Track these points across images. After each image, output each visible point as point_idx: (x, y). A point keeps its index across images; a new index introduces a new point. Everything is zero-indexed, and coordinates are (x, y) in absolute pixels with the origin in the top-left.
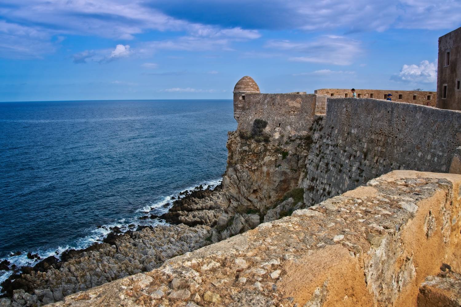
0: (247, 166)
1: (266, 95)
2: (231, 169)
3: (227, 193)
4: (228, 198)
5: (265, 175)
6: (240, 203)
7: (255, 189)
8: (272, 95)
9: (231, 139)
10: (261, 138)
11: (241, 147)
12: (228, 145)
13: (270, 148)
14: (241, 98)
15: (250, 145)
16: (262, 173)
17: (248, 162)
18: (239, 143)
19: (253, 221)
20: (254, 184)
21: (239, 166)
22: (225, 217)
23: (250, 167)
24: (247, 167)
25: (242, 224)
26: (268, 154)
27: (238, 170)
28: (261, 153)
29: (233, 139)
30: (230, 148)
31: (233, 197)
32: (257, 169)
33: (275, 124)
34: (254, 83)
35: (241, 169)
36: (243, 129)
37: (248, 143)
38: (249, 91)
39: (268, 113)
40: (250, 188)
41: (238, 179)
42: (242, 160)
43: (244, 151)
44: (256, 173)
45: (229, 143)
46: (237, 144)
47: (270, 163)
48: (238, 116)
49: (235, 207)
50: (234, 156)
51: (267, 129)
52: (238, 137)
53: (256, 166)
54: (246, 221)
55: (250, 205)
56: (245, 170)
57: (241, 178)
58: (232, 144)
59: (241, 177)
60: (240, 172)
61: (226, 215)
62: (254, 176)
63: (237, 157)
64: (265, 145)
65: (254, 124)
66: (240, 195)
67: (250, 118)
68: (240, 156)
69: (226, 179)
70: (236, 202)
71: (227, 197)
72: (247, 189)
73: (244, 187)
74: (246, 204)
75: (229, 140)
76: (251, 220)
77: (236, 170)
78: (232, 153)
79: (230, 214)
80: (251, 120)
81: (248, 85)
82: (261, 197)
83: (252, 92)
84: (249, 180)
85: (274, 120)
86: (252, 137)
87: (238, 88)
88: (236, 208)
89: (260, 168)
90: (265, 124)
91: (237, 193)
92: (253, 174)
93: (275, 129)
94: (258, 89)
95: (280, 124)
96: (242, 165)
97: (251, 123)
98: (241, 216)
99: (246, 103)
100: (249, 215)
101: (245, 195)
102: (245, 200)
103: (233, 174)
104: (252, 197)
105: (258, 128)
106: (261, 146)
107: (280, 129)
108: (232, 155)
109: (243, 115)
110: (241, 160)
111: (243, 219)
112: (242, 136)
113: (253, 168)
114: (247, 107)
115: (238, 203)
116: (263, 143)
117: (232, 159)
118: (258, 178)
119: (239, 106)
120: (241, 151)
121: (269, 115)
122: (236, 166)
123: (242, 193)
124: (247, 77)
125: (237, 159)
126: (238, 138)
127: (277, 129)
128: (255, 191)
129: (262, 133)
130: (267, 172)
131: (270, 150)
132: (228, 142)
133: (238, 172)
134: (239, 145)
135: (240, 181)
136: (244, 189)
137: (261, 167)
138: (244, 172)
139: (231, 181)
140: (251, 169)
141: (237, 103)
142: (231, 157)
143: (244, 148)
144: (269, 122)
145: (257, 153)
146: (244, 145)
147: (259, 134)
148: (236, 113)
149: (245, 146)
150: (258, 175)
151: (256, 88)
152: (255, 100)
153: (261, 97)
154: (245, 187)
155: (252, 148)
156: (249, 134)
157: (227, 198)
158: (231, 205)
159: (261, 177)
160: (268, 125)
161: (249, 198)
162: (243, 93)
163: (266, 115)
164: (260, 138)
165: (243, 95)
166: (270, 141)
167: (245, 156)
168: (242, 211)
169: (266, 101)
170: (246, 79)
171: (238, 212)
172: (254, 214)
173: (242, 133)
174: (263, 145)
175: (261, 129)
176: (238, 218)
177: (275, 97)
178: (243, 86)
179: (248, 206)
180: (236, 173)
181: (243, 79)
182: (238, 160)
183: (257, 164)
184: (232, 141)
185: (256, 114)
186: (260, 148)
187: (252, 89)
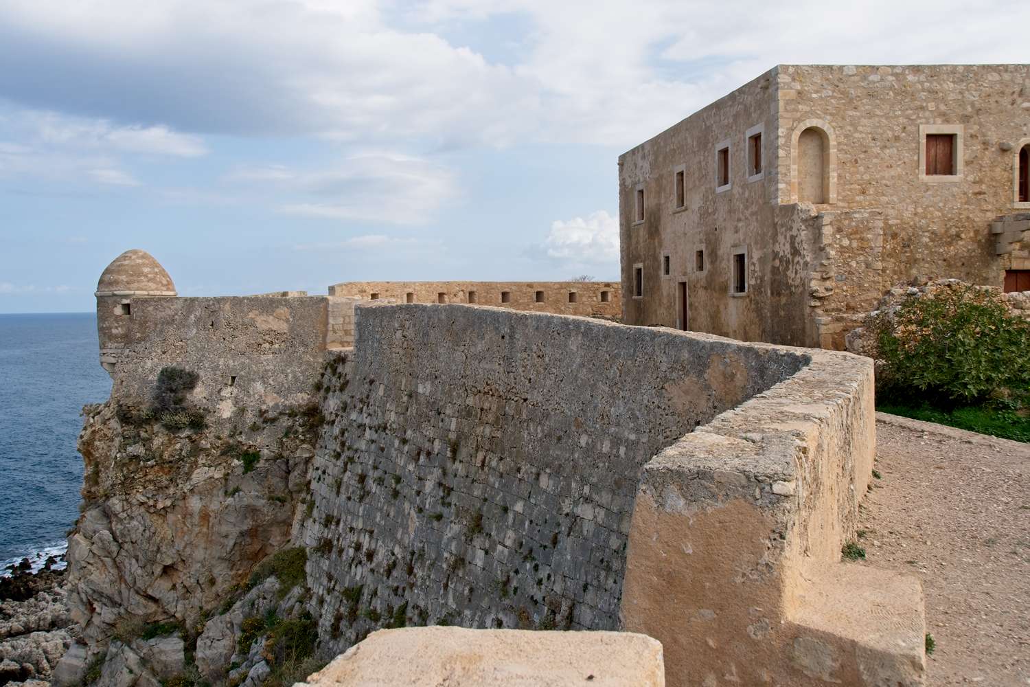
0: (143, 499)
1: (193, 300)
2: (92, 513)
3: (82, 585)
4: (85, 600)
5: (196, 520)
6: (122, 610)
7: (169, 562)
8: (207, 300)
9: (92, 425)
10: (182, 418)
11: (123, 447)
12: (84, 443)
13: (209, 446)
14: (118, 311)
15: (148, 439)
16: (187, 515)
17: (145, 488)
18: (117, 436)
19: (163, 658)
20: (163, 549)
21: (116, 504)
22: (76, 657)
23: (151, 503)
24: (142, 504)
25: (131, 671)
26: (204, 461)
27: (116, 515)
28: (182, 460)
29: (98, 427)
30: (91, 453)
31: (101, 594)
32: (173, 506)
33: (220, 379)
34: (156, 270)
35: (123, 511)
36: (128, 396)
37: (143, 434)
38: (142, 290)
39: (198, 350)
40: (153, 562)
41: (115, 539)
42: (127, 485)
43: (131, 460)
44: (171, 517)
45: (85, 438)
46: (112, 440)
47: (208, 486)
48: (113, 360)
49: (108, 624)
50: (102, 475)
51: (198, 394)
52: (112, 421)
53: (168, 497)
54: (144, 661)
55: (155, 613)
56: (136, 511)
57: (123, 535)
58: (94, 440)
59: (126, 532)
60: (121, 521)
61: (81, 652)
62: (165, 526)
63: (110, 476)
64: (194, 437)
65: (160, 380)
66: (123, 585)
67: (149, 364)
68: (120, 474)
69: (78, 543)
70: (110, 610)
71: (83, 596)
72: (143, 567)
73: (134, 561)
74: (141, 609)
75: (85, 429)
76: (157, 656)
77: (108, 515)
78: (97, 465)
79: (94, 648)
80: (152, 370)
81: (140, 274)
82: (187, 584)
83: (151, 293)
84: (149, 539)
85: (217, 367)
86: (155, 416)
87: (111, 284)
88: (113, 625)
89: (181, 503)
90: (190, 381)
91: (112, 582)
92: (160, 521)
93: (220, 391)
94: (169, 286)
95: (233, 378)
96: (127, 500)
97: (150, 378)
98: (126, 648)
99: (135, 324)
100: (152, 641)
101: (140, 584)
102: (138, 598)
103: (100, 527)
104: (161, 588)
105: (172, 391)
106: (183, 441)
107: (235, 391)
108: (97, 473)
109: (128, 356)
110: (123, 484)
111: (132, 658)
112: (125, 417)
113: (160, 506)
114: (138, 335)
115: (115, 610)
116: (187, 432)
117: (97, 483)
118: (177, 531)
119: (114, 331)
120: (122, 458)
121: (203, 356)
122: (110, 503)
123: (129, 579)
124: (135, 252)
125: (109, 482)
126: (114, 424)
127: (226, 392)
128: (167, 570)
129: (184, 405)
130: (201, 511)
131: (207, 449)
132: (82, 437)
133: (114, 519)
134: (117, 441)
135: (120, 546)
136: (133, 568)
137: (184, 499)
138: (132, 518)
139: (94, 547)
140: (155, 506)
141: (106, 324)
142: (94, 478)
143: (130, 449)
144: (202, 373)
145: (171, 462)
146: (131, 441)
147: (176, 409)
148: (105, 351)
149: (135, 443)
150: (175, 524)
151: (165, 282)
152: (160, 315)
153: (179, 305)
154: (137, 560)
155: (154, 447)
156: (145, 410)
157: (81, 600)
158: (96, 620)
159: (185, 529)
160: (200, 383)
161: (150, 592)
162: (126, 296)
163: (194, 356)
164: (176, 418)
165: (126, 301)
166: (207, 427)
167: (136, 472)
168: (129, 633)
169: (192, 317)
170: (133, 257)
171: (117, 638)
172: (165, 638)
173: (124, 408)
174: (188, 437)
175: (180, 395)
176: (117, 655)
177: (217, 306)
178: (124, 278)
179: (148, 615)
180: (110, 522)
181: (124, 257)
182: (113, 485)
183: (171, 491)
184: (93, 432)
185: (164, 353)
186: (178, 446)
187: (150, 284)
